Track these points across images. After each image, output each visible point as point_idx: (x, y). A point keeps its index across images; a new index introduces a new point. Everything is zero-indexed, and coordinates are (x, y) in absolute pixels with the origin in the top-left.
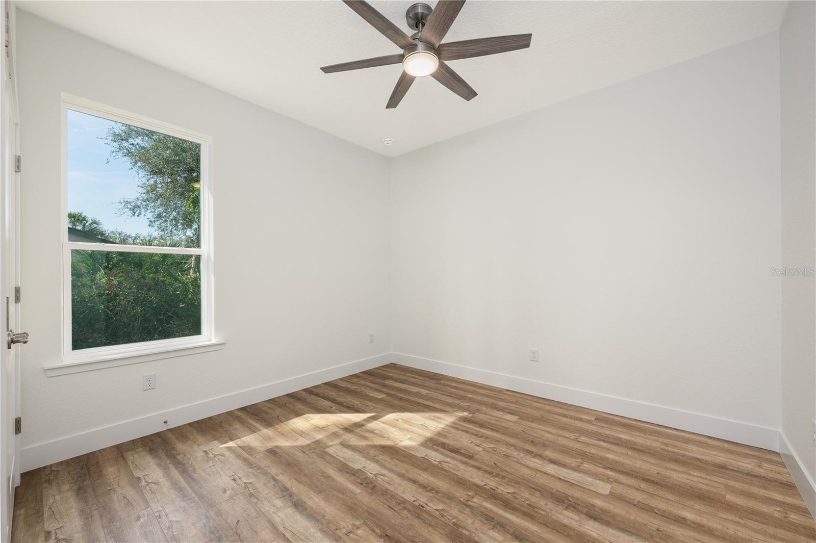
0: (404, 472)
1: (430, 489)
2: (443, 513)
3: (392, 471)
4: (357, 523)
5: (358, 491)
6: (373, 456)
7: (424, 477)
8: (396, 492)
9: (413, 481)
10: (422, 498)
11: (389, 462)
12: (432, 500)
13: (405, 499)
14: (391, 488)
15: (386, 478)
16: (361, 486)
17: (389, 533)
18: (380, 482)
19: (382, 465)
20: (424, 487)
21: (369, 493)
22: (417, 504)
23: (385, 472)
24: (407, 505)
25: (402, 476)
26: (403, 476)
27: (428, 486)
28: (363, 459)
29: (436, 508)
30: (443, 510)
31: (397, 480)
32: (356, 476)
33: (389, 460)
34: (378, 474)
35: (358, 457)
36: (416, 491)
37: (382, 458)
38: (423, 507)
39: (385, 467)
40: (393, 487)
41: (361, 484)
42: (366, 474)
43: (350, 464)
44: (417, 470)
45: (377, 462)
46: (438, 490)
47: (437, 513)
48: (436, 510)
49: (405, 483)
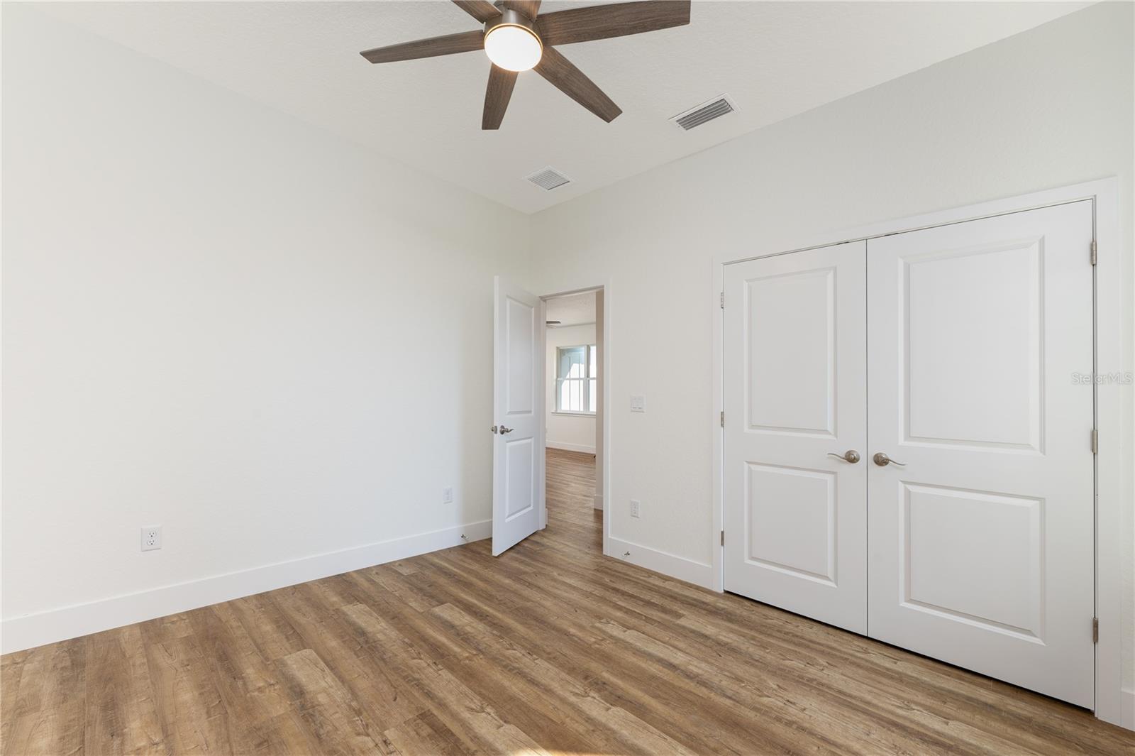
0: (544, 697)
1: (513, 670)
2: (508, 647)
3: (563, 700)
4: (597, 646)
5: (606, 675)
6: (598, 733)
7: (515, 687)
8: (557, 670)
9: (533, 683)
10: (527, 662)
11: (567, 717)
12: (516, 659)
13: (548, 662)
14: (563, 675)
15: (571, 689)
16: (604, 680)
17: (565, 637)
18: (580, 684)
19: (579, 711)
20: (521, 674)
21: (592, 671)
22: (535, 656)
23: (573, 699)
24: (545, 656)
25: (548, 691)
26: (546, 690)
27: (515, 674)
28: (612, 725)
29: (514, 651)
30: (508, 649)
31: (555, 686)
32: (616, 696)
33: (568, 720)
34: (583, 696)
35: (625, 732)
36: (532, 670)
37: (580, 728)
38: (529, 653)
39: (571, 705)
40: (561, 676)
41: (604, 683)
42: (601, 697)
43: (632, 717)
44: (523, 700)
45: (589, 720)
46: (504, 669)
47: (515, 647)
48: (515, 650)
49: (544, 681)
